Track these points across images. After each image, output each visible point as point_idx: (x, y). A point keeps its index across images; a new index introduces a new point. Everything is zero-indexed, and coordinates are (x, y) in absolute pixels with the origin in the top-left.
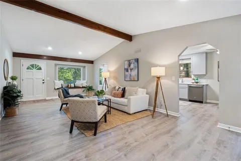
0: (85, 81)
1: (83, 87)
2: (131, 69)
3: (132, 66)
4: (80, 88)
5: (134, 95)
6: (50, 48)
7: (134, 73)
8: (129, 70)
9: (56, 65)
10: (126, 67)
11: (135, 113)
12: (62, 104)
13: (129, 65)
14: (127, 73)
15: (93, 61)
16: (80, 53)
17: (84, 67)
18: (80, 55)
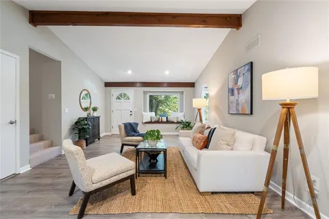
0: (182, 114)
1: (178, 123)
2: (238, 89)
3: (240, 82)
4: (175, 123)
5: (221, 149)
6: (130, 72)
7: (244, 97)
8: (236, 91)
9: (145, 93)
10: (231, 87)
11: (213, 193)
12: (123, 145)
13: (236, 82)
14: (232, 98)
15: (194, 83)
16: (167, 73)
17: (182, 93)
18: (167, 75)
